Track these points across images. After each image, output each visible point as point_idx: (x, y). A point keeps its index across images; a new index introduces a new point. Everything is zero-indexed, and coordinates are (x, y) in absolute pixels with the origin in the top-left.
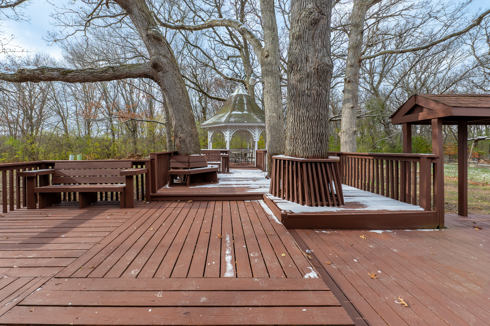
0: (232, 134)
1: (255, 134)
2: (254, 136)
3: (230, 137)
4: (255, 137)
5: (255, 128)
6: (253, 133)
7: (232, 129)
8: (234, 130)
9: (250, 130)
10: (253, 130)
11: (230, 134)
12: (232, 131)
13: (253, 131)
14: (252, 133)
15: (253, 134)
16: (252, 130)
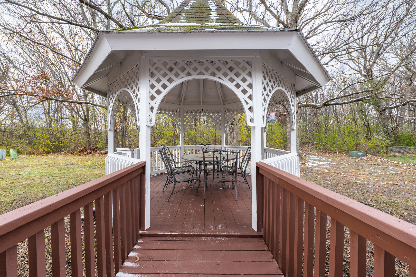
0: (159, 98)
1: (250, 97)
2: (246, 107)
3: (152, 109)
4: (250, 109)
5: (250, 75)
6: (244, 92)
7: (158, 81)
8: (164, 81)
9: (232, 80)
10: (244, 80)
11: (152, 98)
12: (158, 86)
13: (244, 86)
14: (238, 92)
15: (242, 97)
16: (238, 80)
